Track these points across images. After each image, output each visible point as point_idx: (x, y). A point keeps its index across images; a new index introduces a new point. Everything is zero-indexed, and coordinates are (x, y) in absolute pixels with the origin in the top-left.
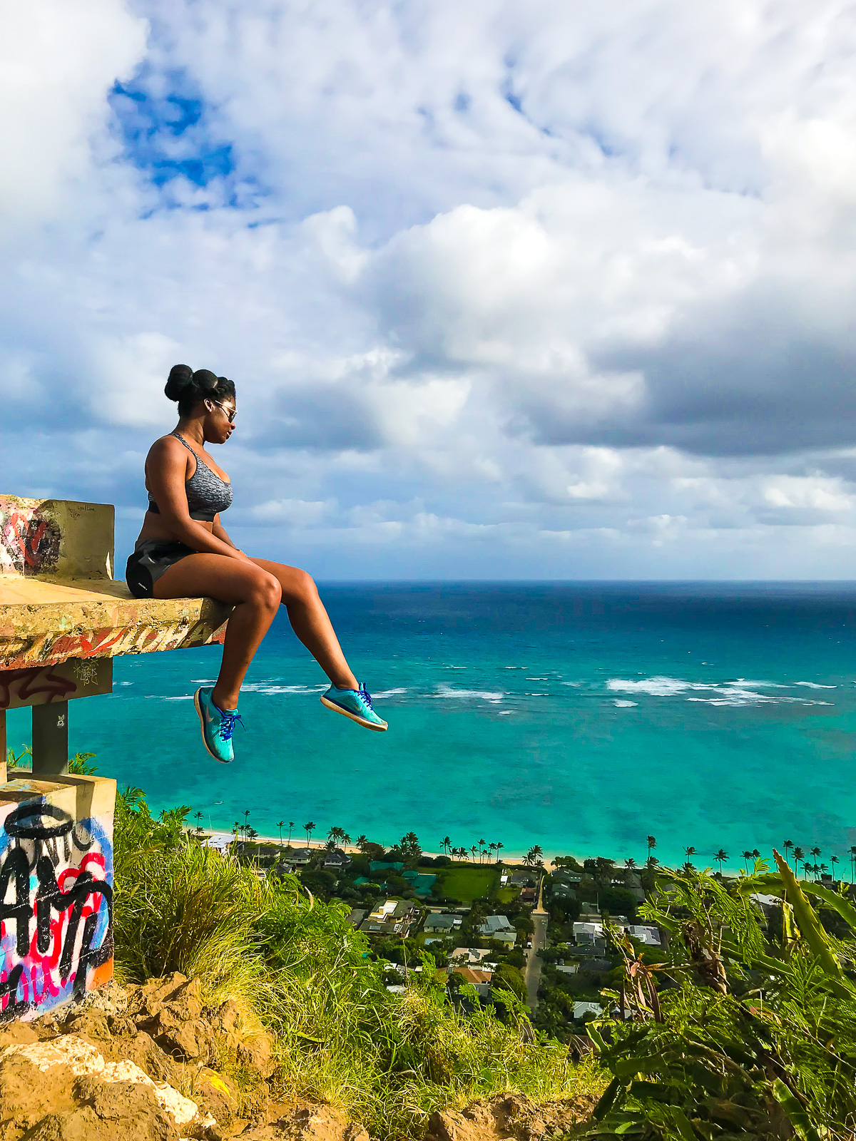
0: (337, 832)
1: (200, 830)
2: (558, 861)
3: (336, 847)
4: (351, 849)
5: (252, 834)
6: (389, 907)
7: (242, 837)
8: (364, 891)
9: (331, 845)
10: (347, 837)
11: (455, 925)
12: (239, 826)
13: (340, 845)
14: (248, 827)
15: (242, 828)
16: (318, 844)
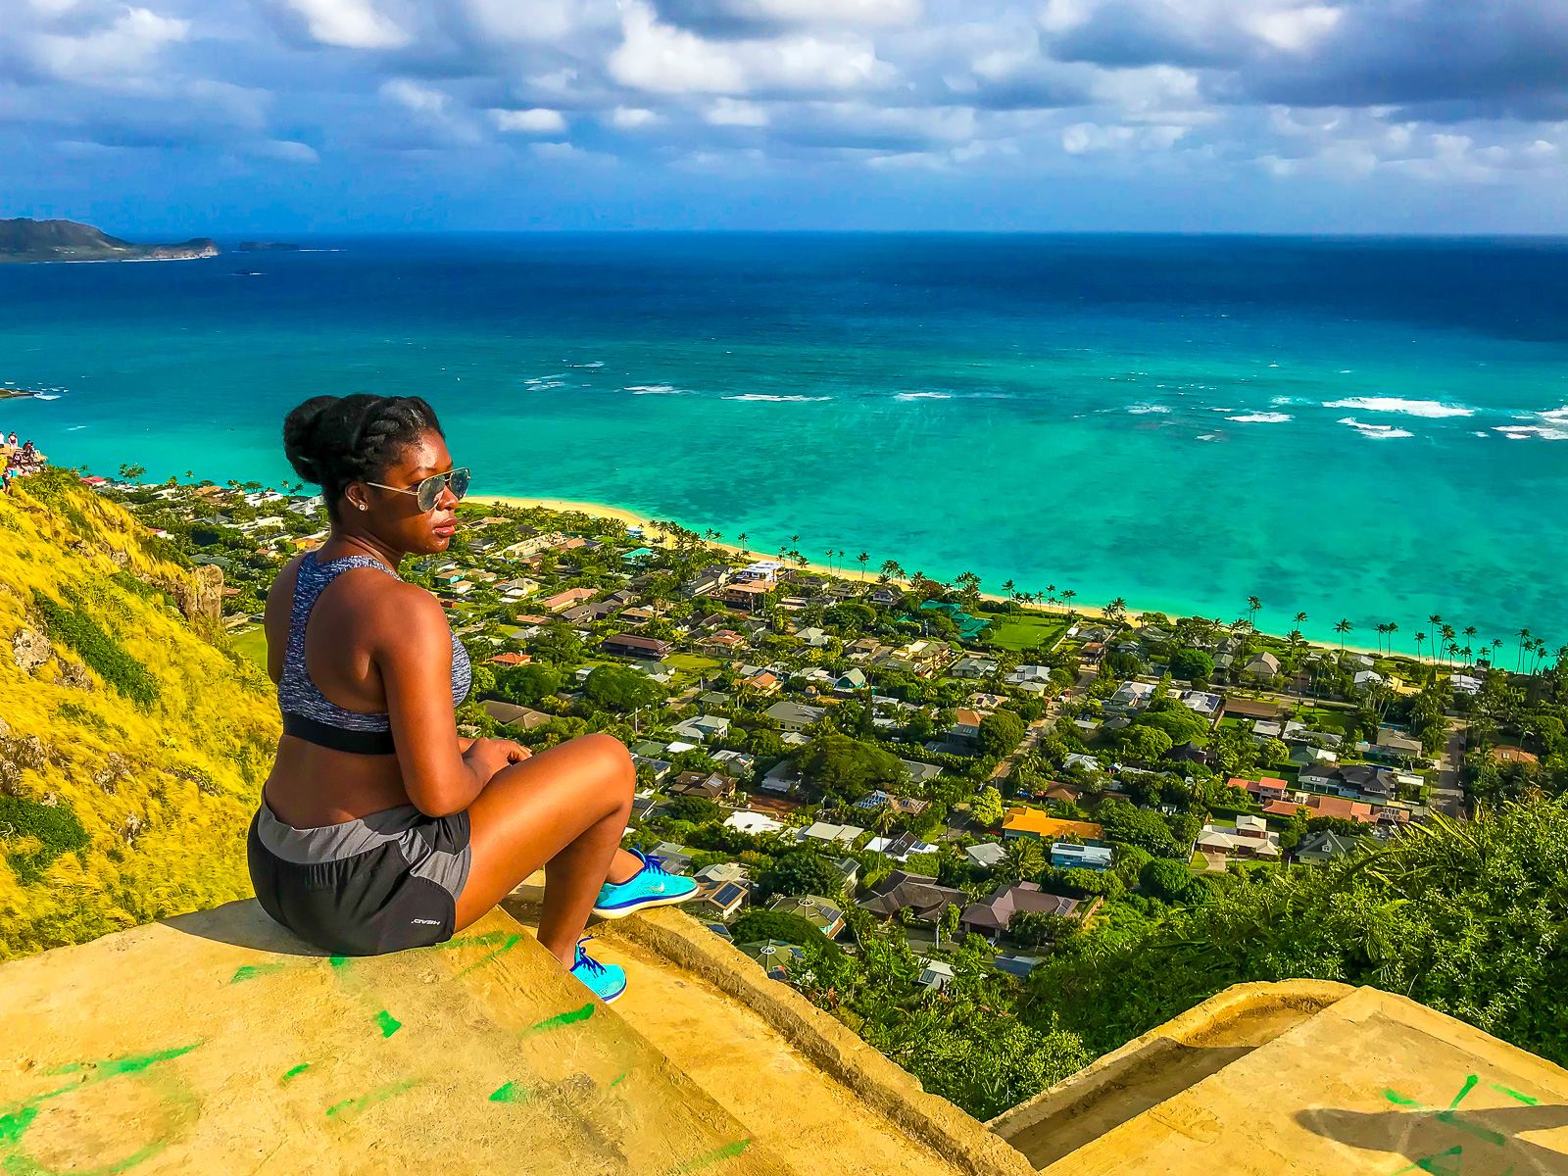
0: (891, 566)
1: (746, 553)
2: (1145, 617)
3: (890, 582)
4: (905, 585)
5: (803, 562)
6: (918, 646)
7: (790, 564)
8: (902, 629)
9: (884, 579)
10: (902, 572)
11: (988, 671)
12: (788, 551)
13: (894, 580)
14: (797, 553)
15: (791, 553)
16: (872, 578)
